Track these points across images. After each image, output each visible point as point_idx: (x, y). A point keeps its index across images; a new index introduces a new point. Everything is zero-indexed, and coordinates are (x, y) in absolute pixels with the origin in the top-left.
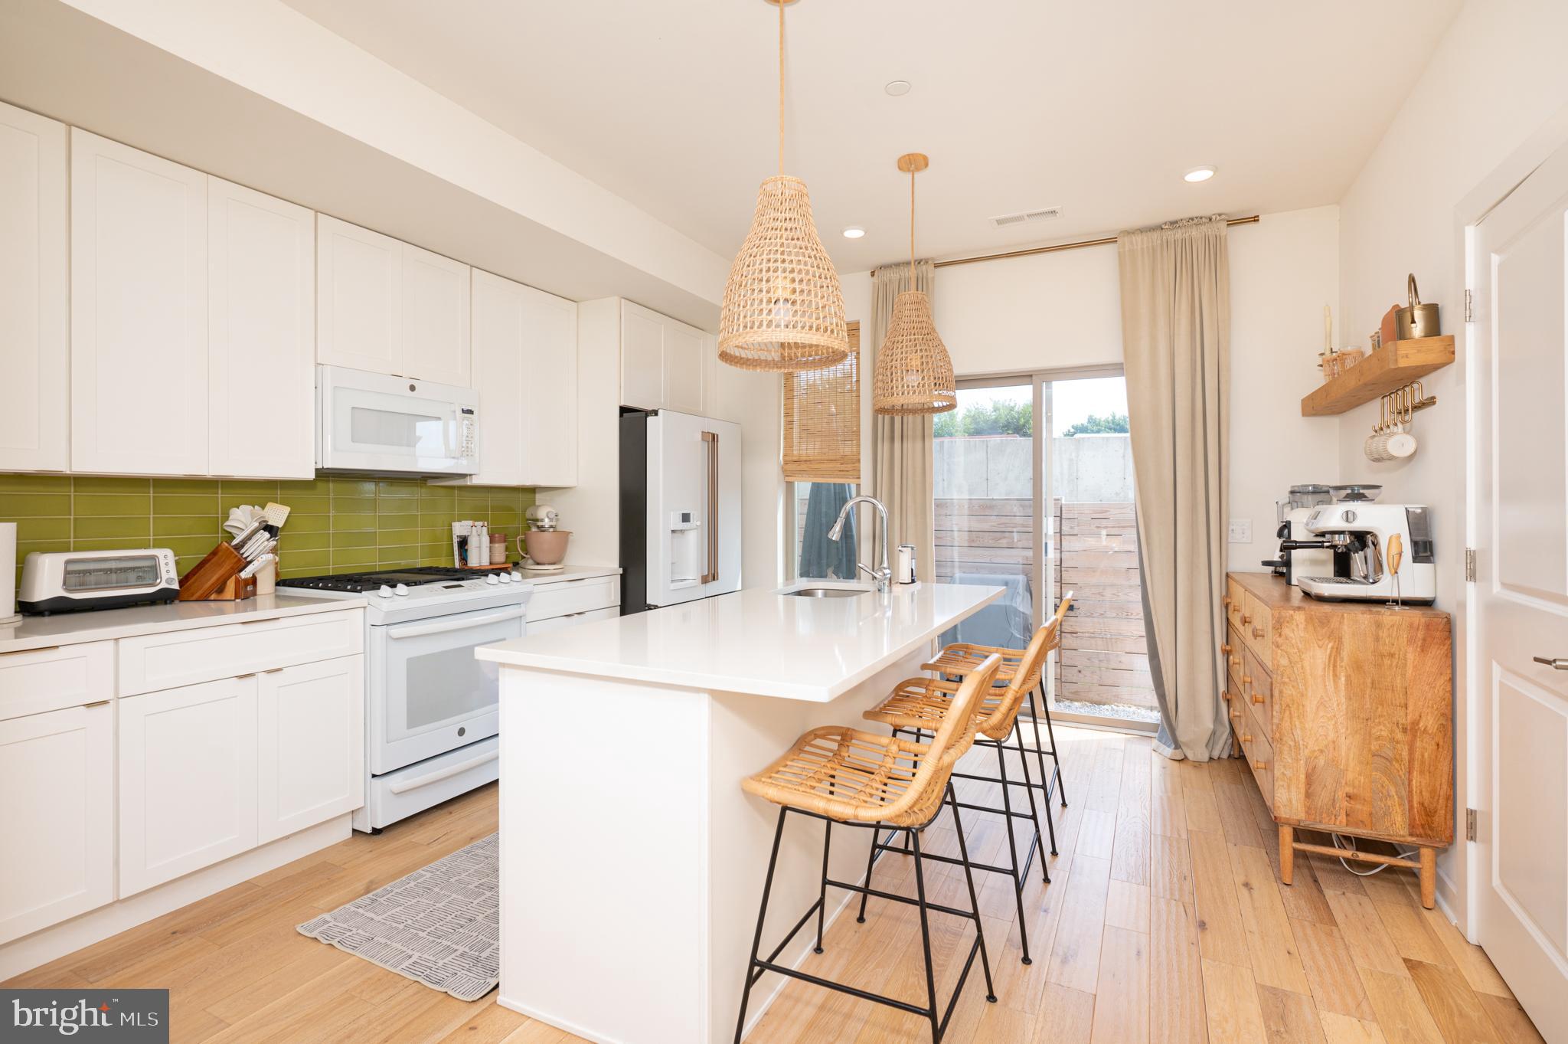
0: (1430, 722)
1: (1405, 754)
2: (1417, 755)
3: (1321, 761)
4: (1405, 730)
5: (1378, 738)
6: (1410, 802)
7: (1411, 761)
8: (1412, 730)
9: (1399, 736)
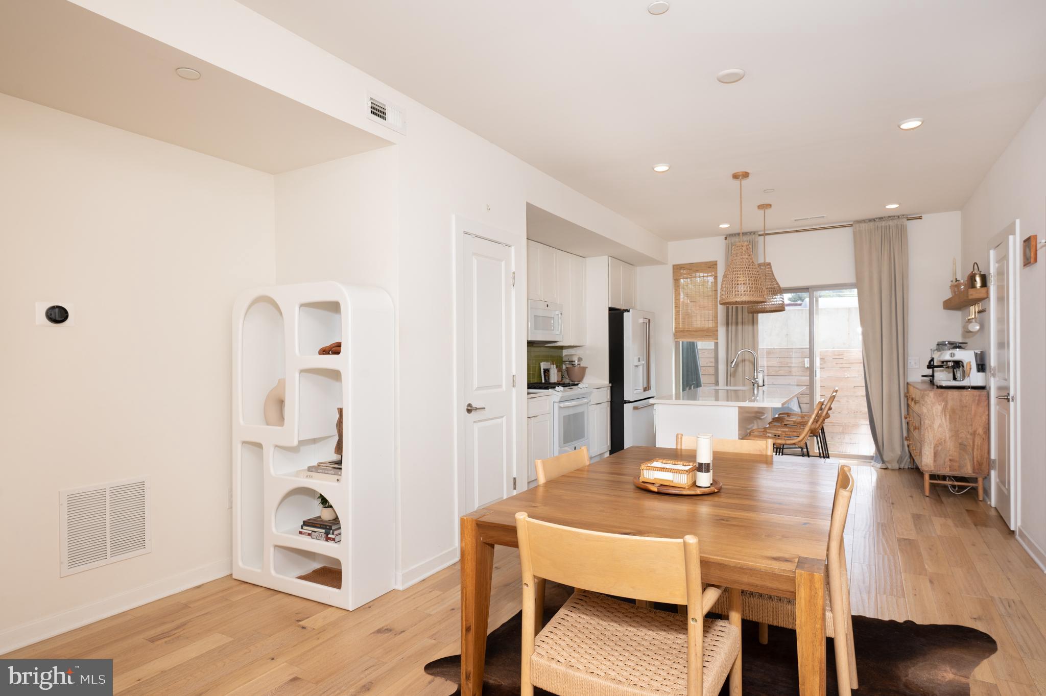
0: (980, 431)
1: (971, 443)
2: (976, 443)
3: (940, 448)
4: (971, 434)
5: (961, 438)
6: (973, 461)
7: (974, 445)
8: (974, 434)
9: (969, 436)
